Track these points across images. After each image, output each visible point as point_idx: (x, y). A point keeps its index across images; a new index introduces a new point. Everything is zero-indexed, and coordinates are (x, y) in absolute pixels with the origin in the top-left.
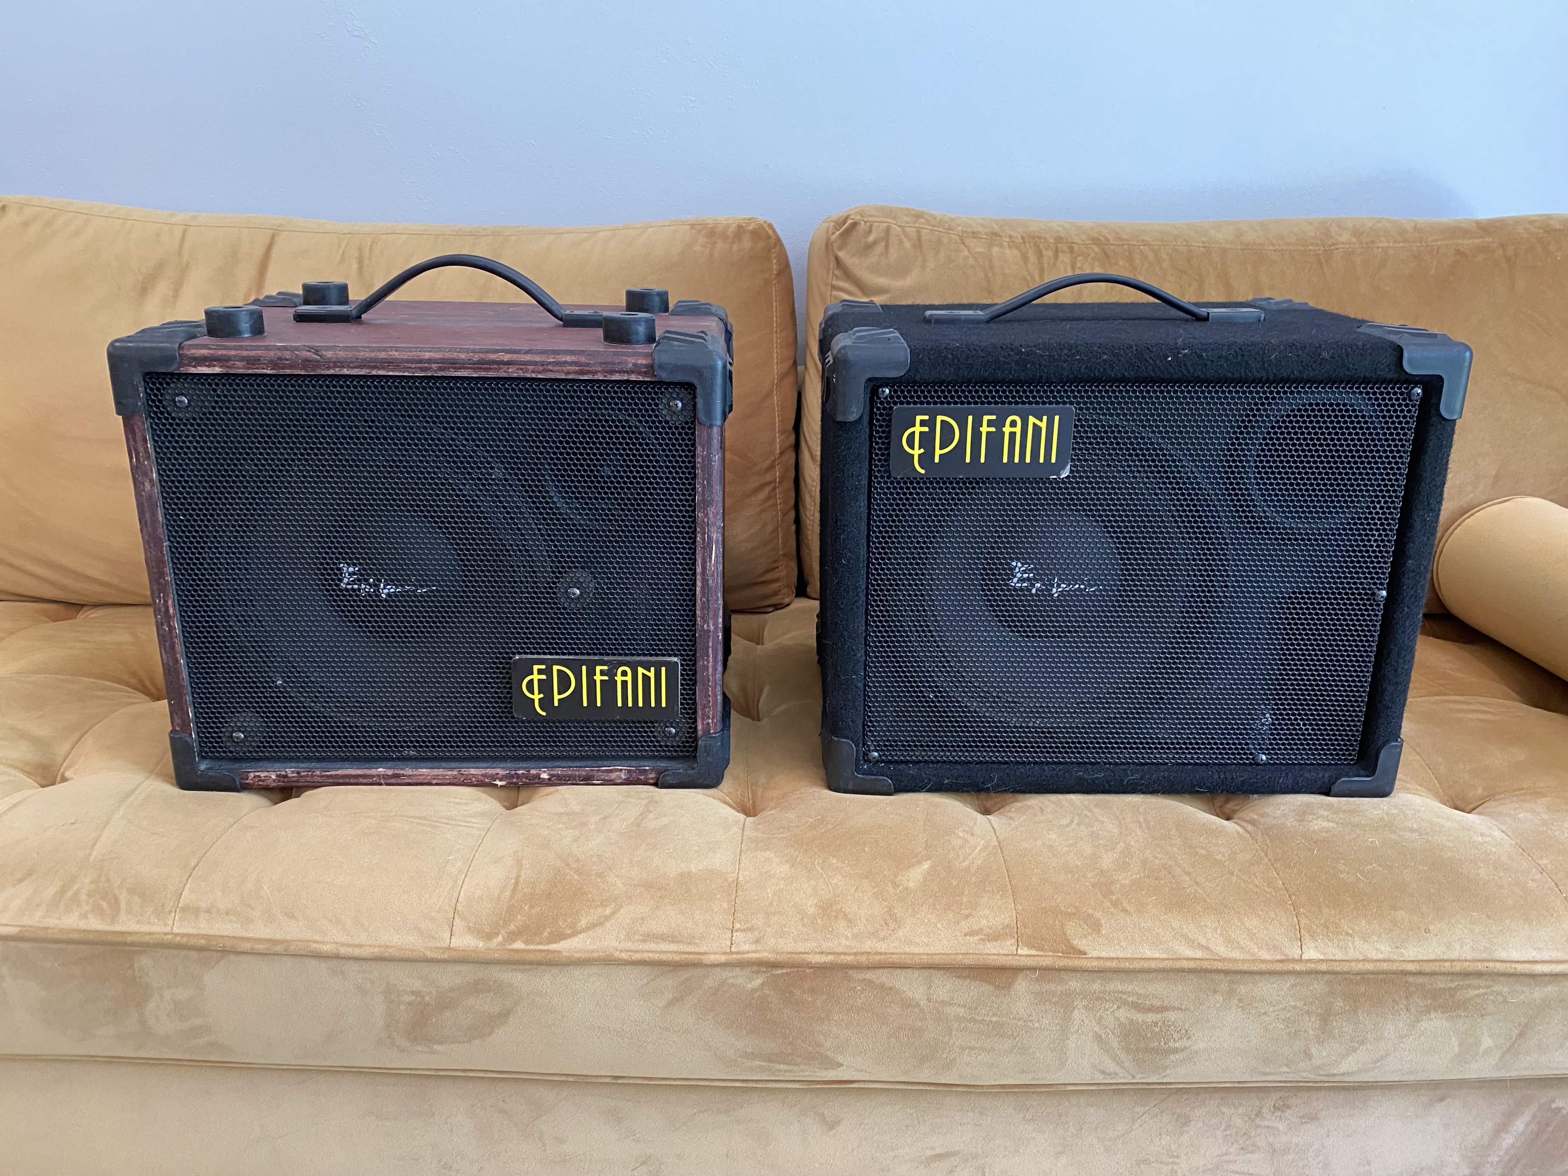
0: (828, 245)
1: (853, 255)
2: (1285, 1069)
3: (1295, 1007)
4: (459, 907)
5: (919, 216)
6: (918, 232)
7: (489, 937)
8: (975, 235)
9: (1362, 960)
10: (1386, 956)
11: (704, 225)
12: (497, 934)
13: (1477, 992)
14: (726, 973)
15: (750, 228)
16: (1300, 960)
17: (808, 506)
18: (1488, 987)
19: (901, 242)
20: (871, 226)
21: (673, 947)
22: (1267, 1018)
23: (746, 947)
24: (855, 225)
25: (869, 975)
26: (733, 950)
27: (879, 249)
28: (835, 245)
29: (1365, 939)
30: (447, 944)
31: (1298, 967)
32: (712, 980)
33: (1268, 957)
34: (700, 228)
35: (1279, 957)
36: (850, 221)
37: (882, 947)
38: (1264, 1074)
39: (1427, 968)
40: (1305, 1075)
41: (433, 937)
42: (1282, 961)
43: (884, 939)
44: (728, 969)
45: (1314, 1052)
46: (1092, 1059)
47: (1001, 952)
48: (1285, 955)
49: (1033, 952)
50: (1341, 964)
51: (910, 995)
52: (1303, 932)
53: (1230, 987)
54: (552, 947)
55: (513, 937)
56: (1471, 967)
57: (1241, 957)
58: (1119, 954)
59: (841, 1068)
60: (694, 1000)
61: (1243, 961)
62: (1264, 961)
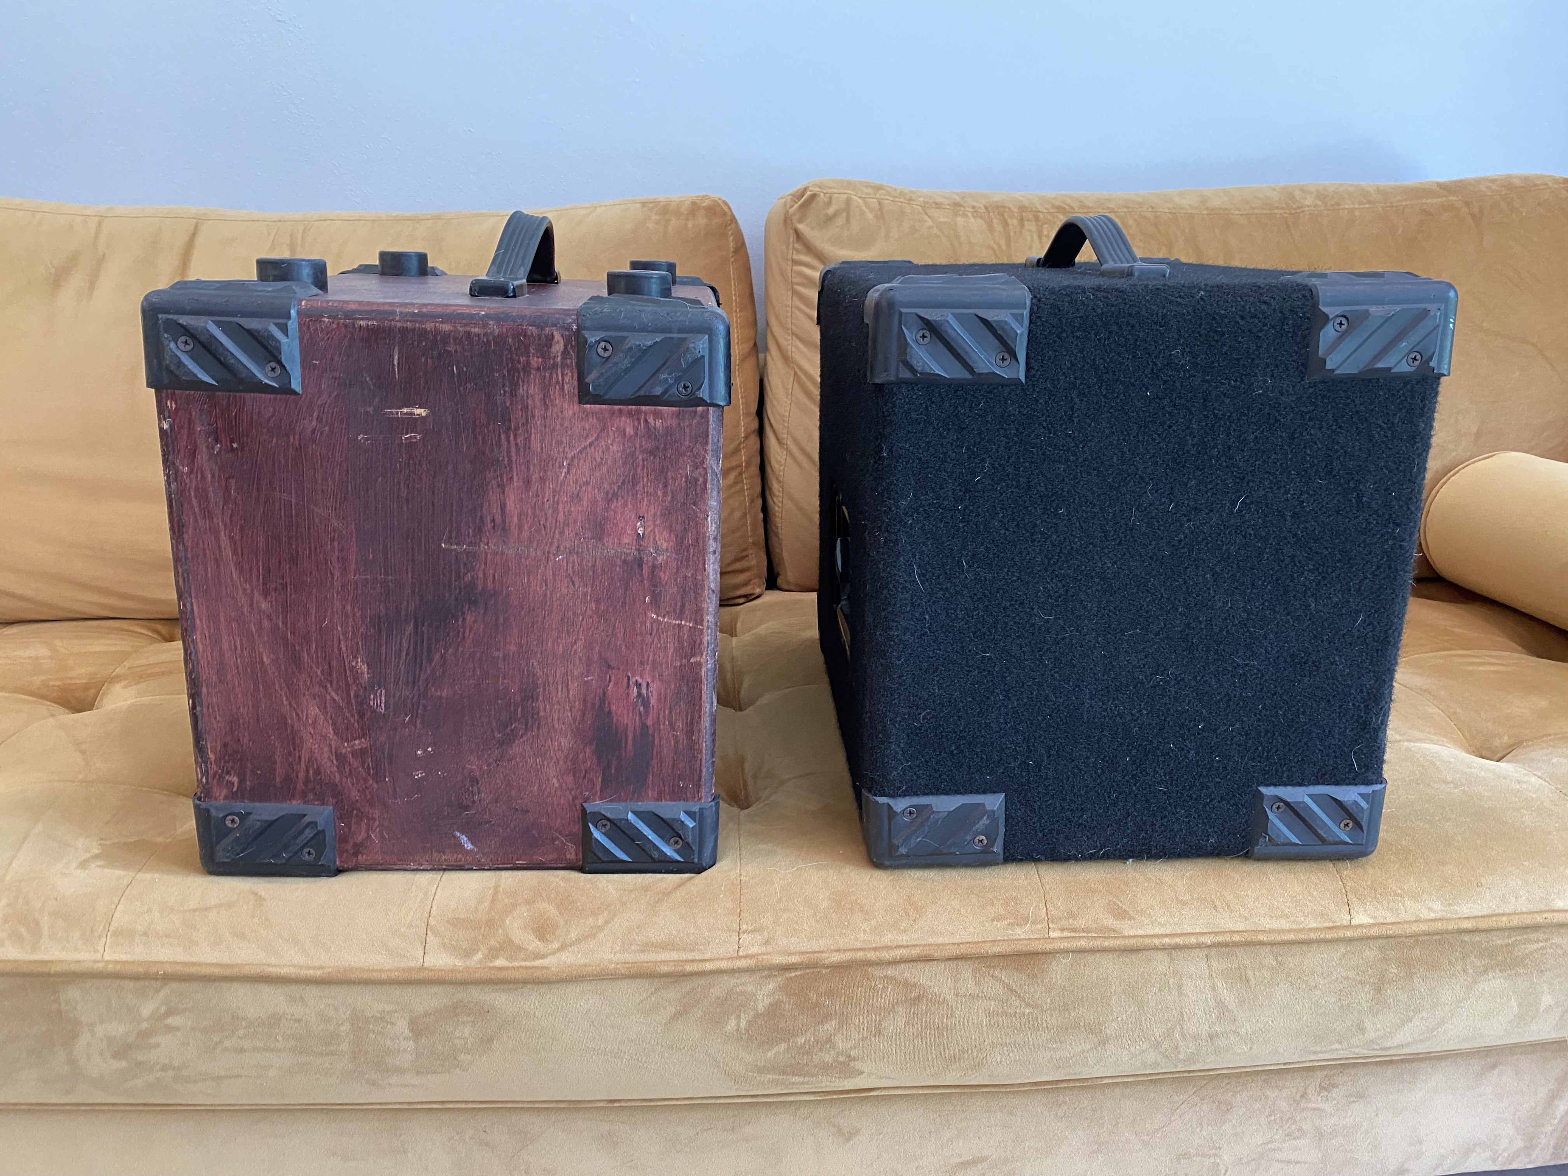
0: (787, 220)
1: (813, 228)
2: (1337, 1046)
3: (1347, 978)
4: (432, 922)
5: (878, 188)
6: (879, 203)
7: (467, 954)
8: (938, 205)
9: (1415, 921)
10: (1439, 915)
11: (657, 203)
12: (476, 951)
13: (1535, 946)
14: (732, 982)
15: (704, 204)
16: (1349, 926)
17: (776, 492)
18: (1547, 940)
19: (862, 213)
20: (831, 198)
22: (1318, 992)
23: (755, 951)
24: (814, 196)
25: (890, 972)
26: (741, 954)
27: (841, 220)
28: (795, 218)
29: (1415, 897)
30: (420, 964)
31: (1349, 934)
32: (719, 989)
33: (1314, 925)
34: (651, 205)
35: (1327, 924)
36: (808, 193)
37: (904, 939)
38: (1315, 1053)
39: (1483, 924)
40: (1357, 1050)
41: (405, 956)
42: (1331, 928)
43: (905, 931)
44: (736, 975)
45: (1368, 1024)
46: (1132, 1049)
47: (1032, 937)
48: (1334, 922)
49: (1066, 934)
50: (1394, 927)
51: (936, 990)
52: (1350, 896)
53: (1276, 959)
54: (538, 963)
55: (494, 953)
56: (1528, 920)
57: (1287, 926)
58: (1158, 931)
59: (862, 1076)
60: (700, 1012)
61: (1290, 931)
62: (1311, 930)
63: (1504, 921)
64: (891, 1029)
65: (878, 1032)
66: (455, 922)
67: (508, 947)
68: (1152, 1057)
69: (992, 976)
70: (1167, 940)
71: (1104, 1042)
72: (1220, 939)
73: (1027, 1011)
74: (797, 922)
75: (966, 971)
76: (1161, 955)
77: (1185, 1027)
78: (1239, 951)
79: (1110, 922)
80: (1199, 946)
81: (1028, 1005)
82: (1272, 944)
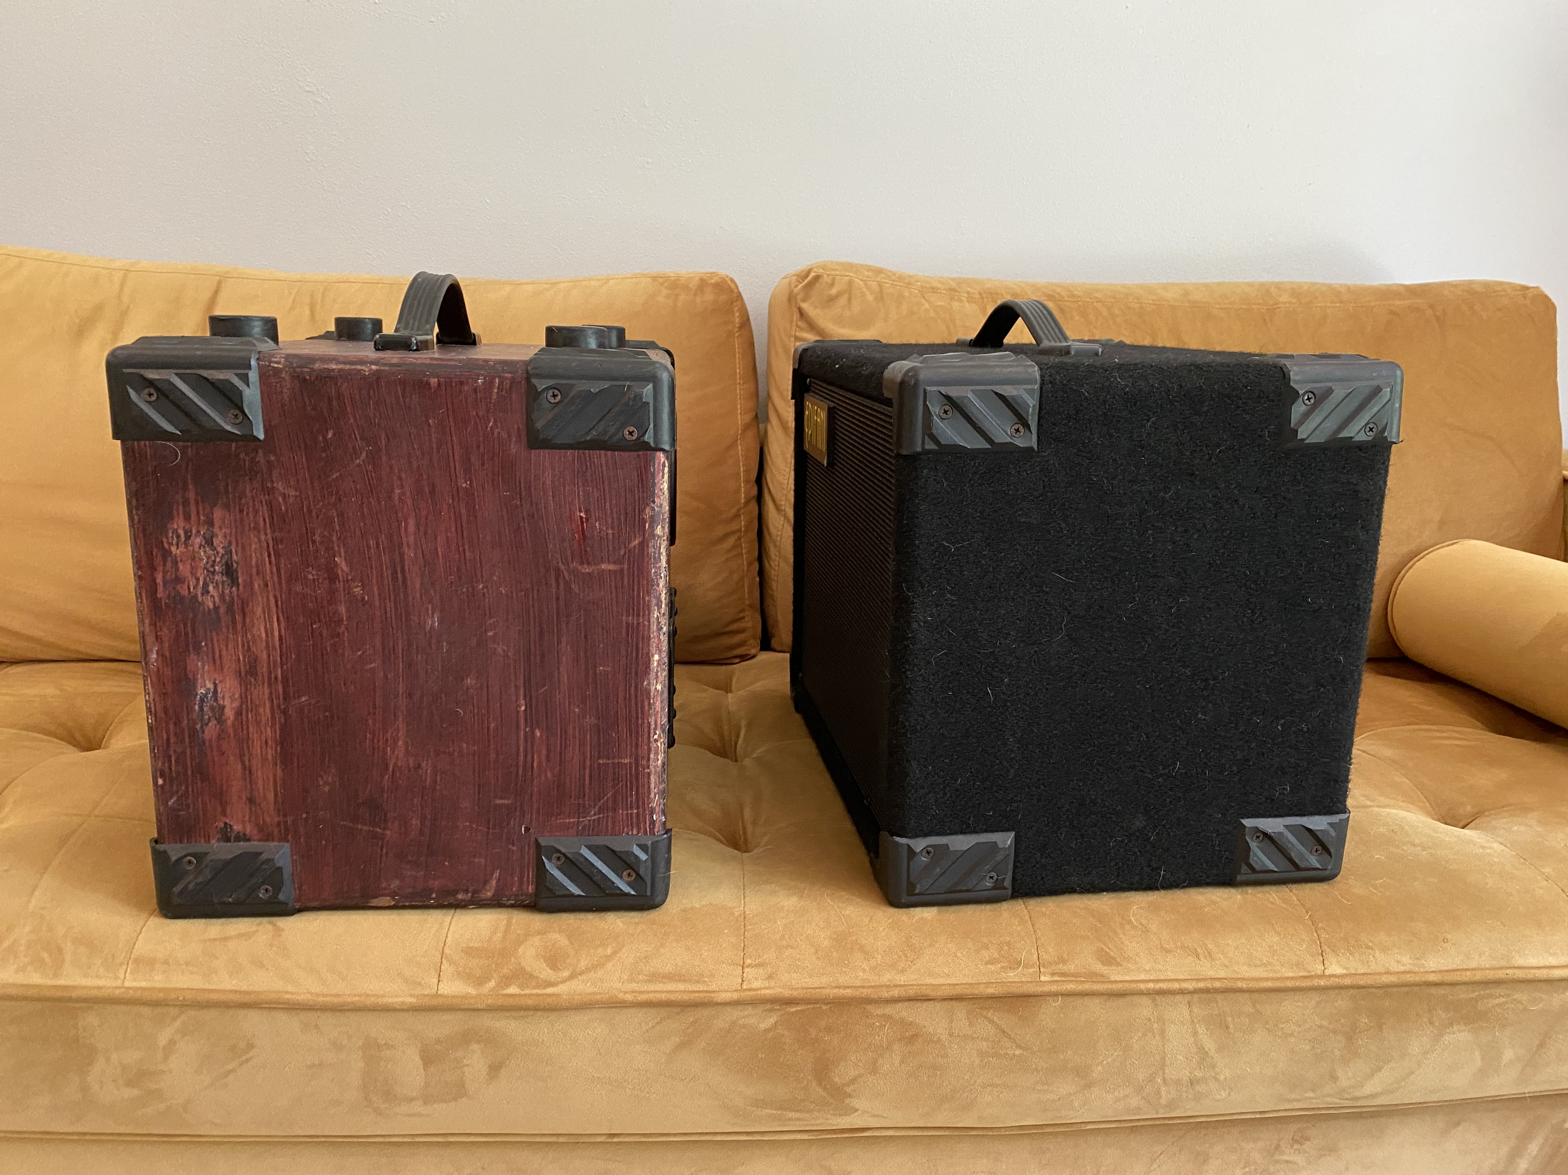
0: (791, 298)
1: (816, 307)
2: (1310, 1094)
3: (1321, 1027)
4: (447, 951)
5: (879, 271)
6: (879, 285)
7: (480, 982)
8: (934, 290)
9: (1386, 973)
10: (1408, 968)
11: (666, 278)
12: (488, 979)
13: (1497, 1001)
14: (735, 1014)
15: (713, 281)
16: (1322, 976)
17: (773, 556)
18: (1508, 996)
19: (863, 295)
20: (834, 280)
21: (681, 987)
22: (1293, 1040)
23: (756, 984)
24: (817, 278)
25: (889, 1010)
26: (745, 987)
27: (843, 301)
28: (800, 297)
29: (1384, 949)
30: (434, 991)
31: (1322, 983)
32: (722, 1020)
33: (1291, 974)
34: (661, 280)
35: (1302, 974)
36: (812, 274)
37: (901, 979)
38: (1289, 1101)
39: (1449, 978)
40: (1329, 1099)
41: (420, 984)
42: (1305, 977)
43: (903, 971)
44: (740, 1007)
45: (1340, 1073)
46: (1117, 1093)
47: (1024, 980)
48: (1309, 972)
49: (1056, 978)
50: (1365, 977)
51: (931, 1030)
52: (1325, 947)
53: (1254, 1007)
54: (550, 990)
55: (507, 981)
56: (1491, 975)
57: (1264, 975)
58: (1143, 977)
59: (856, 1114)
60: (703, 1043)
61: (1267, 979)
62: (1288, 978)
63: (1467, 976)
64: (886, 1067)
65: (874, 1070)
66: (469, 952)
67: (522, 976)
68: (1135, 1101)
69: (985, 1017)
70: (1151, 985)
71: (1089, 1086)
72: (1201, 985)
73: (1018, 1052)
74: (799, 959)
75: (960, 1011)
76: (1145, 1001)
77: (1167, 1071)
78: (1219, 997)
79: (1099, 967)
80: (1182, 992)
81: (1019, 1047)
82: (1250, 991)
